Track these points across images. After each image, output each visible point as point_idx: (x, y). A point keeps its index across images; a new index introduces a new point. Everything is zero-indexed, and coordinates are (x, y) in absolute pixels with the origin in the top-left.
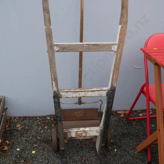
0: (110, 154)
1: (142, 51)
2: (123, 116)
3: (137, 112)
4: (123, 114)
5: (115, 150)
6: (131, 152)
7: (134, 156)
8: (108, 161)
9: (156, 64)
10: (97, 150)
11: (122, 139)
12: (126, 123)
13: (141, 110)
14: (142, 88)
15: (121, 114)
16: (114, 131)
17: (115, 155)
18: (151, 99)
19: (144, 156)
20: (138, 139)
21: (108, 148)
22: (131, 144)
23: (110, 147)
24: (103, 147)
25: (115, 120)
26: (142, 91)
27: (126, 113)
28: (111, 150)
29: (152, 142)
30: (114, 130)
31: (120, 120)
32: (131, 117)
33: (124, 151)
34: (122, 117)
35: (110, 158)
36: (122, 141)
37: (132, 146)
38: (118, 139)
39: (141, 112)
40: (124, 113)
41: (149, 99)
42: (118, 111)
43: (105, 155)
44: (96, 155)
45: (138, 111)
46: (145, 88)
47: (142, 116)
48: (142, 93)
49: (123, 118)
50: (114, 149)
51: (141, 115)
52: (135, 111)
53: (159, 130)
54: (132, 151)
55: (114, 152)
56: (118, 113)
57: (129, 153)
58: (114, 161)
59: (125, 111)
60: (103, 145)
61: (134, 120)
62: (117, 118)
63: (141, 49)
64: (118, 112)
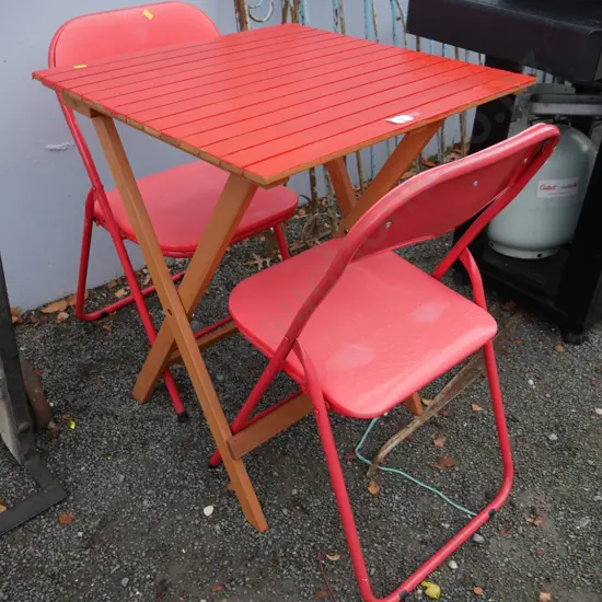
0: (59, 443)
1: (38, 83)
2: (65, 316)
3: (107, 289)
4: (66, 310)
5: (73, 427)
6: (124, 411)
7: (133, 419)
8: (59, 466)
9: (95, 114)
10: (11, 450)
11: (82, 385)
12: (83, 332)
13: (116, 281)
14: (90, 206)
15: (57, 313)
16: (49, 371)
17: (75, 439)
18: (125, 233)
19: (161, 405)
20: (133, 365)
21: (46, 429)
22: (116, 389)
23: (52, 425)
24: (24, 432)
25: (43, 339)
26: (92, 217)
27: (71, 304)
28: (60, 432)
29: (163, 358)
30: (49, 368)
31: (58, 331)
32: (93, 311)
33: (101, 416)
34: (63, 322)
35: (64, 454)
36: (86, 392)
37: (118, 392)
38: (71, 390)
39: (118, 287)
40: (69, 307)
41: (121, 235)
42: (45, 306)
43: (43, 454)
44: (13, 466)
45: (110, 286)
46: (97, 204)
47: (126, 296)
48: (94, 223)
49: (67, 321)
50: (67, 423)
51: (120, 293)
52: (99, 289)
53: (169, 311)
54: (124, 407)
55: (71, 432)
56: (47, 314)
57: (116, 417)
58: (77, 459)
59: (66, 298)
60: (23, 426)
61: (105, 315)
62: (48, 329)
63: (34, 76)
64: (44, 311)
